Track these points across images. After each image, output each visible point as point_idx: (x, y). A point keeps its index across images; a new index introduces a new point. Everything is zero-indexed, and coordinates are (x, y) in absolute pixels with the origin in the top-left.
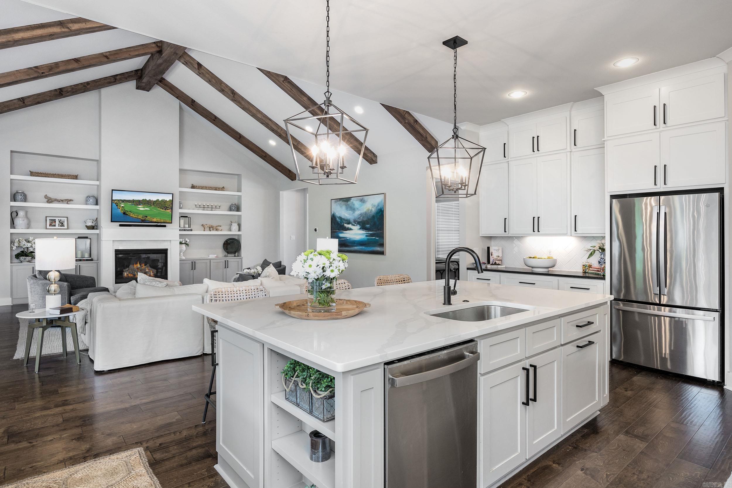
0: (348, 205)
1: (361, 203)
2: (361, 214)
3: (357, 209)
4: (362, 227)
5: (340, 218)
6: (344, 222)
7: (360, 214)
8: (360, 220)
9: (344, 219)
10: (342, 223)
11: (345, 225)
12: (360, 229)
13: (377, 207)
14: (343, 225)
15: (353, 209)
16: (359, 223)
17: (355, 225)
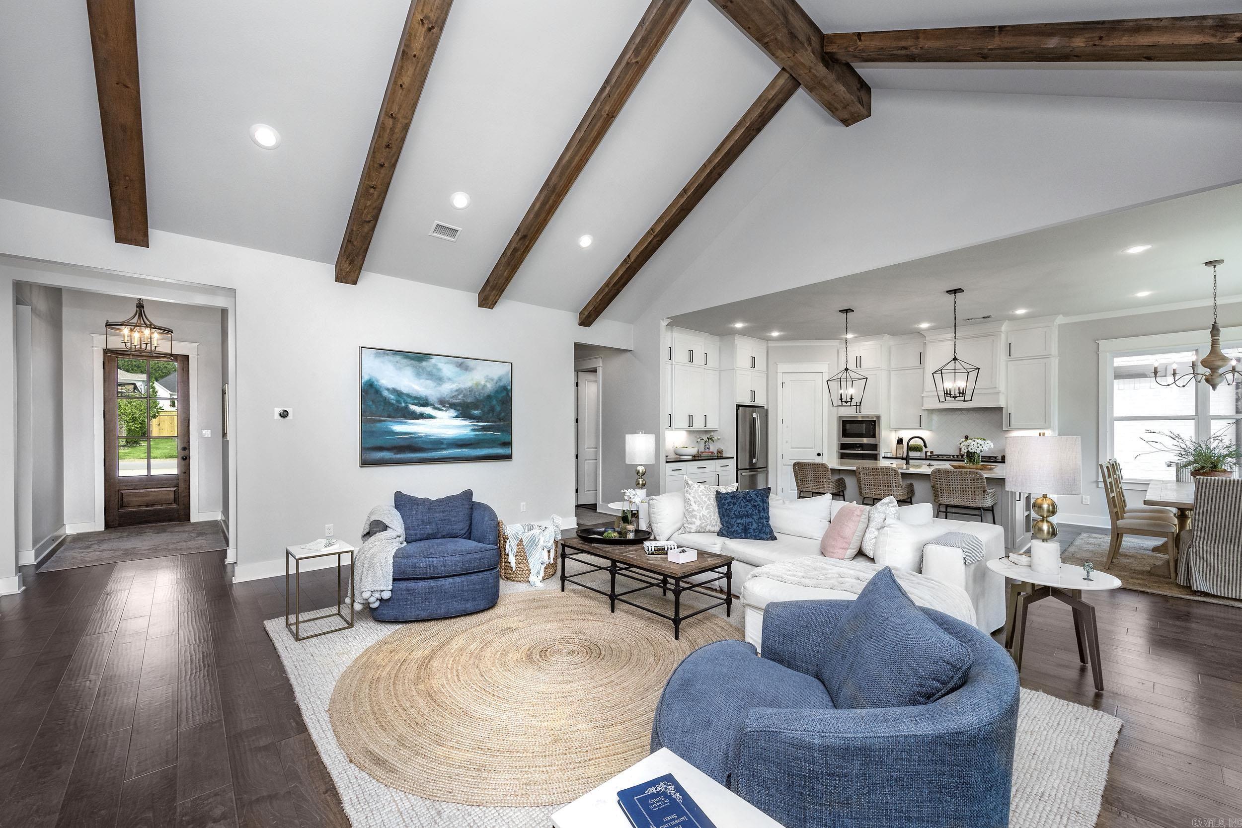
0: (423, 368)
1: (458, 369)
2: (459, 391)
3: (449, 379)
4: (461, 413)
5: (398, 393)
6: (409, 400)
7: (457, 391)
8: (456, 400)
9: (408, 396)
10: (401, 403)
11: (413, 408)
12: (456, 417)
13: (496, 383)
14: (406, 408)
15: (439, 380)
16: (452, 406)
17: (444, 409)
